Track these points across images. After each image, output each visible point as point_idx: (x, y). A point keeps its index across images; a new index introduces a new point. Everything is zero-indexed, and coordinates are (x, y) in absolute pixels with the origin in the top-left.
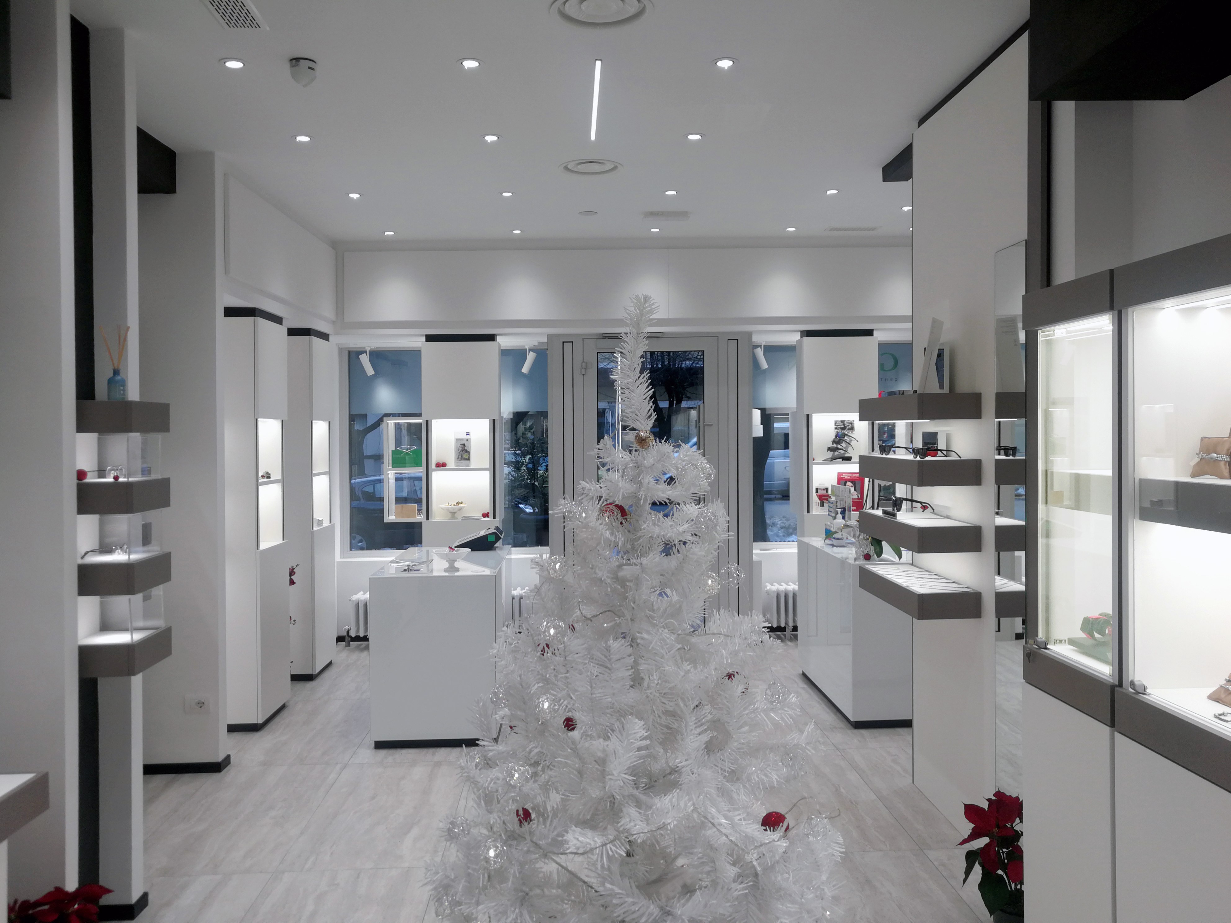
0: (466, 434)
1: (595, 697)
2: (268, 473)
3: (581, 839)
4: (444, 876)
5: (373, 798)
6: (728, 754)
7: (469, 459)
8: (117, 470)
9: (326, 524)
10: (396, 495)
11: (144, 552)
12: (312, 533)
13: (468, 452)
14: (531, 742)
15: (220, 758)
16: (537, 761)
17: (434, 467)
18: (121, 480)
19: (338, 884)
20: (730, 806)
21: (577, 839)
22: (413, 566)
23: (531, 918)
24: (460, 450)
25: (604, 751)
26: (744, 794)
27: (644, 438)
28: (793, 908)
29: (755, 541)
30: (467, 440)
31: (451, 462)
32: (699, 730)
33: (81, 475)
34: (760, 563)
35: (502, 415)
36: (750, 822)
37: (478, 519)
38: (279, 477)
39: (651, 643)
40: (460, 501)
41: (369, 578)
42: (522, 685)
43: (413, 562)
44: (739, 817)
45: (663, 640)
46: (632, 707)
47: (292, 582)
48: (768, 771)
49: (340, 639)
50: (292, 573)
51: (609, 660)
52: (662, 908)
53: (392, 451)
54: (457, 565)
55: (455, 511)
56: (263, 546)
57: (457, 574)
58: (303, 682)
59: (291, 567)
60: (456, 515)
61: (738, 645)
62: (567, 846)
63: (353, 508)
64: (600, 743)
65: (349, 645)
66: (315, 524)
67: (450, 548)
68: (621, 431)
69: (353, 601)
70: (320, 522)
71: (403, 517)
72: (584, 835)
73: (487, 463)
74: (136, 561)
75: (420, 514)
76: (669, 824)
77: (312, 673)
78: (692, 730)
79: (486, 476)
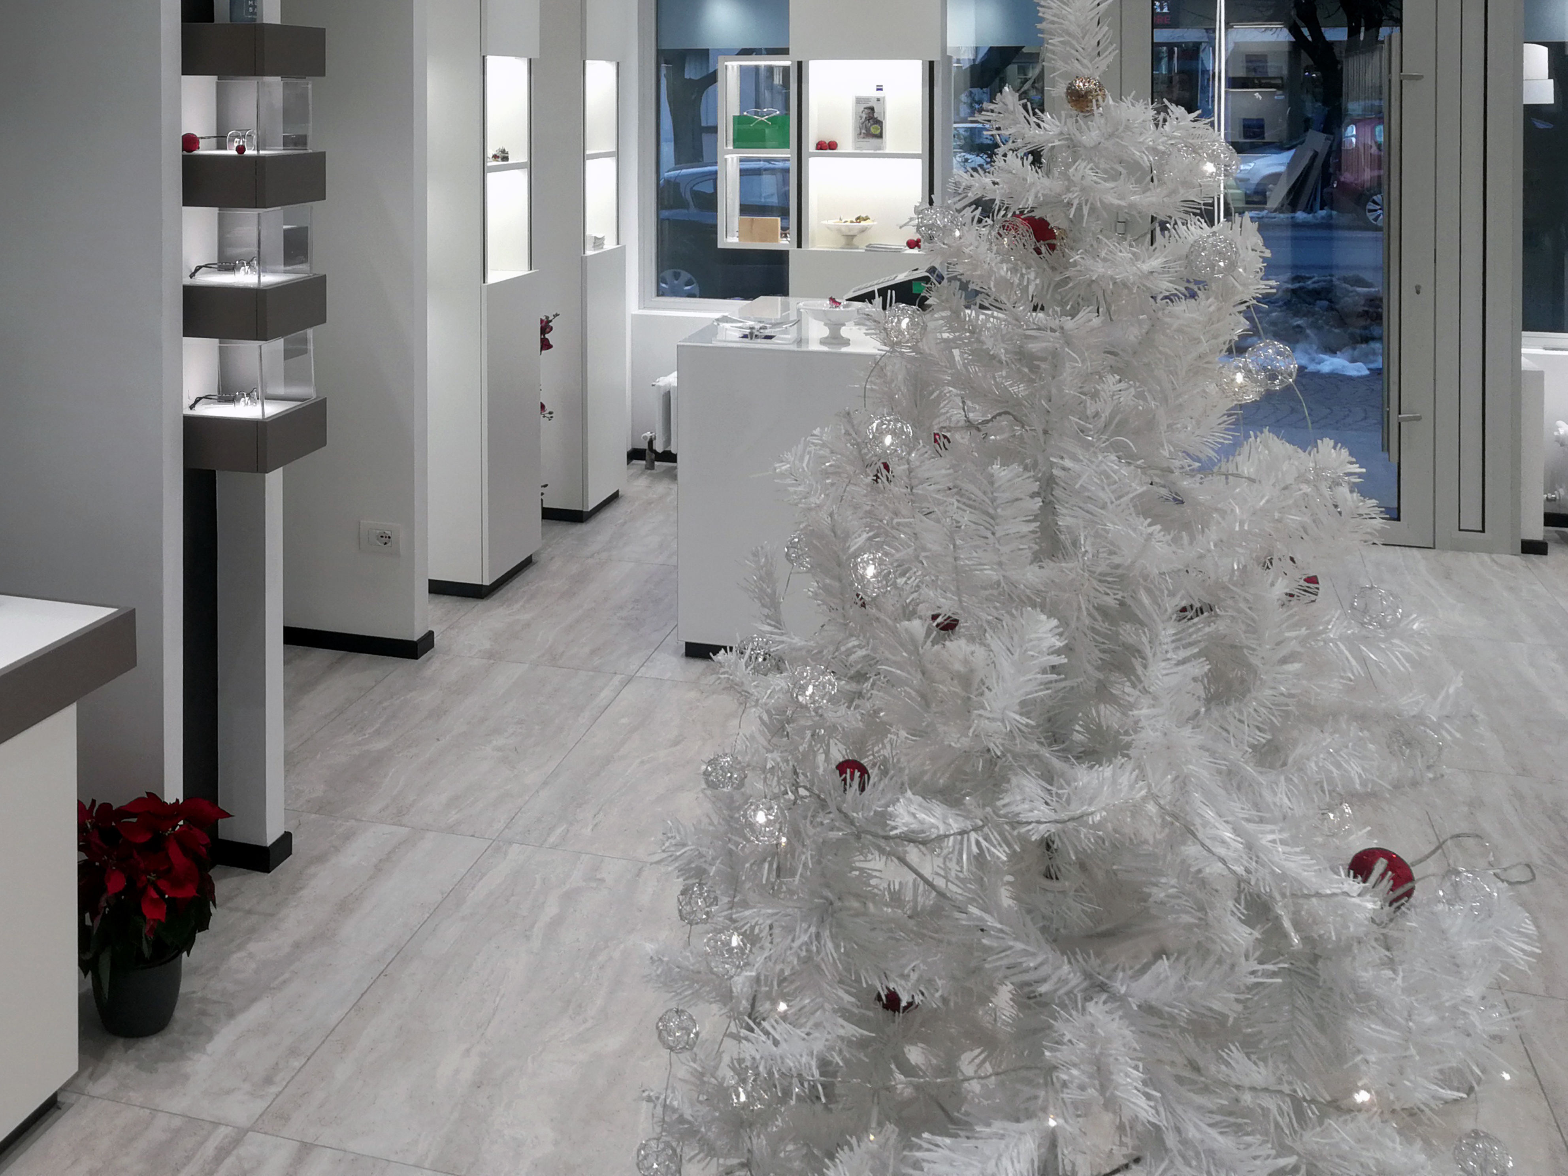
0: (875, 88)
1: (962, 566)
2: (503, 151)
3: (921, 816)
4: (697, 853)
5: (676, 743)
6: (1252, 710)
7: (880, 136)
8: (244, 136)
9: (610, 244)
10: (741, 201)
11: (285, 272)
12: (584, 260)
13: (879, 123)
14: (851, 635)
15: (416, 635)
16: (863, 672)
17: (812, 148)
18: (248, 152)
19: (602, 880)
20: (1255, 813)
21: (914, 815)
22: (761, 328)
23: (837, 947)
24: (863, 120)
25: (966, 662)
26: (1287, 794)
27: (1083, 93)
28: (1390, 1036)
29: (1526, 328)
30: (878, 100)
31: (847, 140)
32: (1183, 654)
33: (190, 142)
34: (1539, 376)
35: (948, 54)
36: (1298, 850)
37: (898, 251)
38: (524, 159)
39: (1080, 477)
40: (864, 216)
41: (678, 346)
42: (835, 533)
43: (760, 322)
44: (1270, 837)
45: (1104, 473)
46: (1038, 592)
47: (546, 345)
48: (1342, 757)
49: (635, 455)
50: (545, 327)
51: (993, 500)
52: (1087, 975)
53: (734, 117)
54: (845, 332)
55: (851, 233)
56: (493, 278)
57: (844, 350)
58: (565, 523)
59: (544, 318)
60: (856, 241)
61: (1266, 498)
62: (893, 824)
63: (663, 220)
64: (960, 647)
65: (651, 467)
66: (589, 246)
67: (832, 300)
68: (1226, 87)
69: (659, 387)
70: (598, 242)
71: (753, 240)
72: (929, 812)
73: (918, 145)
74: (271, 285)
75: (786, 236)
76: (1092, 813)
77: (580, 509)
78: (1167, 652)
79: (916, 169)
